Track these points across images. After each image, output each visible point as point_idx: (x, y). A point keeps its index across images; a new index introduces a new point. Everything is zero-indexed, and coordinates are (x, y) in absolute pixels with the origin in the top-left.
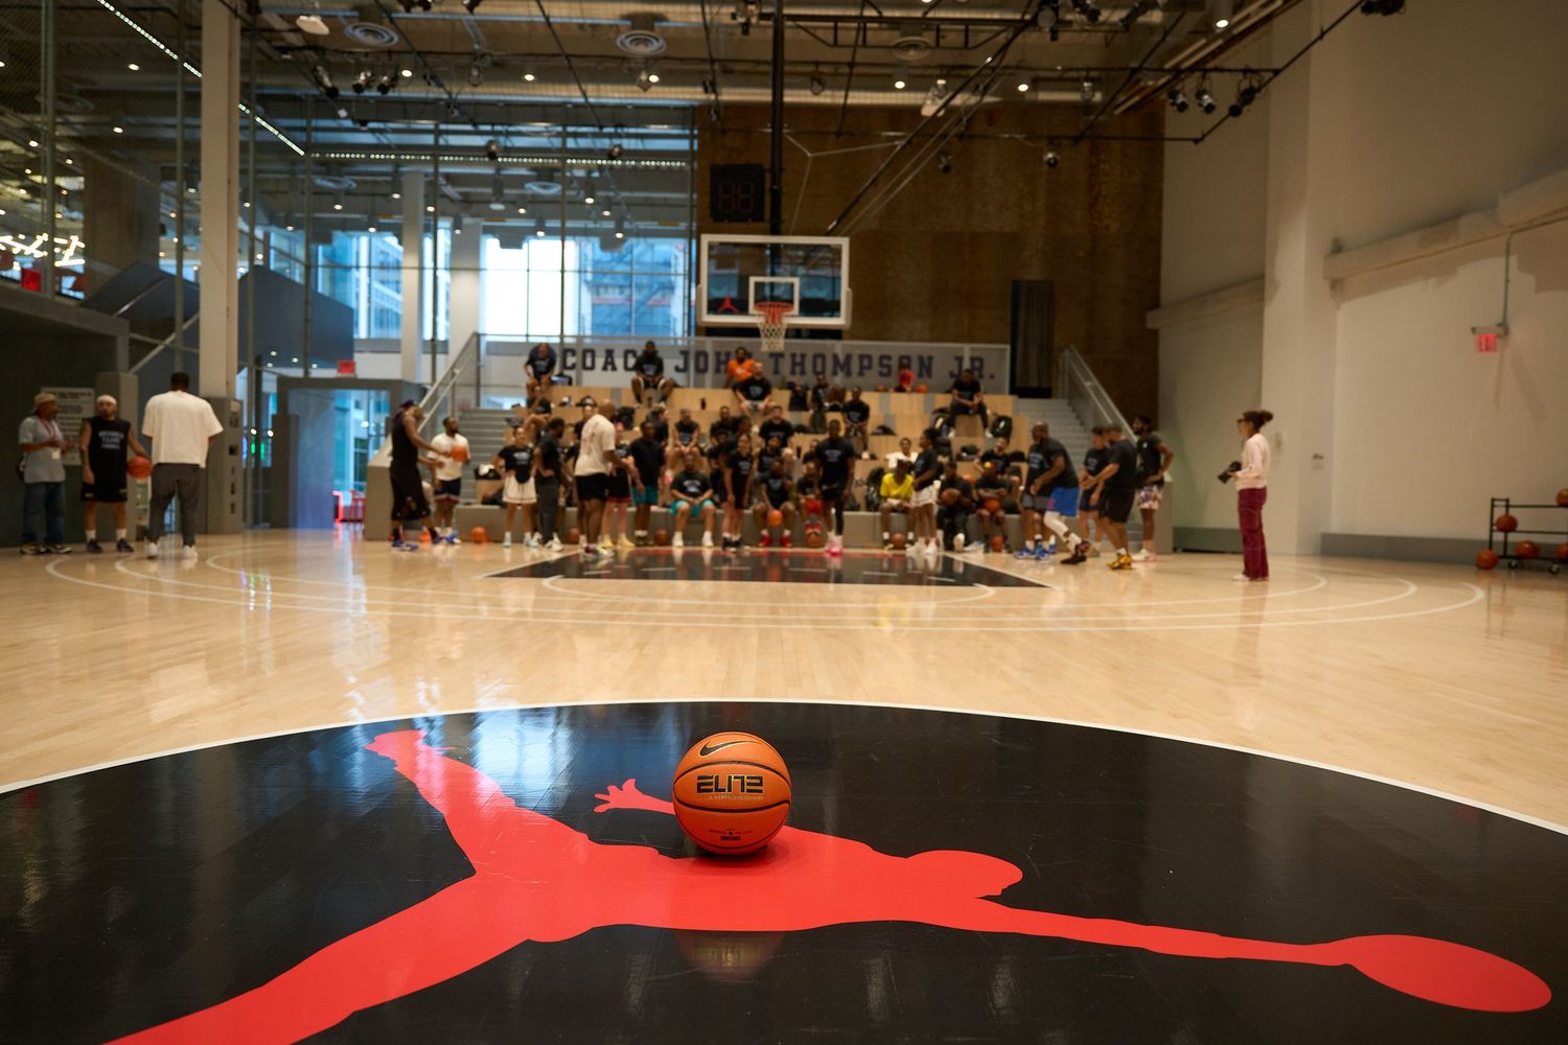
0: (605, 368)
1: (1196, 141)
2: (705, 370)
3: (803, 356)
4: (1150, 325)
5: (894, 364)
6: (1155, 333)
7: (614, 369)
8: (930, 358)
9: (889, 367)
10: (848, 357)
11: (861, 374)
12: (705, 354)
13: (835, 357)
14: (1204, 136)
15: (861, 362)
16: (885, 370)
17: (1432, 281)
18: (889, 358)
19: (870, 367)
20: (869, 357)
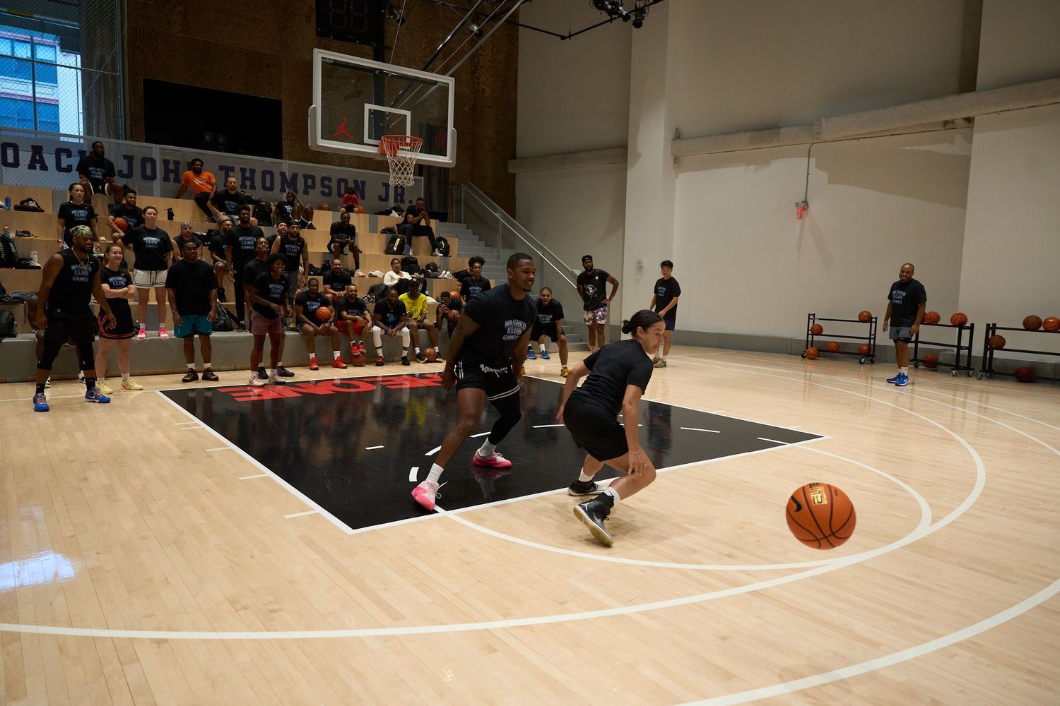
0: (32, 166)
1: (563, 38)
2: (153, 177)
3: (253, 171)
4: (511, 171)
5: (334, 185)
6: (513, 176)
7: (44, 168)
8: (363, 183)
9: (330, 188)
10: (295, 176)
11: (306, 192)
12: (153, 162)
13: (283, 174)
14: (570, 36)
15: (306, 182)
16: (326, 191)
17: (752, 168)
18: (330, 180)
19: (313, 187)
20: (313, 178)
